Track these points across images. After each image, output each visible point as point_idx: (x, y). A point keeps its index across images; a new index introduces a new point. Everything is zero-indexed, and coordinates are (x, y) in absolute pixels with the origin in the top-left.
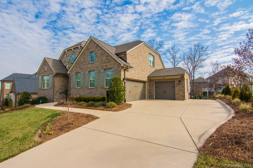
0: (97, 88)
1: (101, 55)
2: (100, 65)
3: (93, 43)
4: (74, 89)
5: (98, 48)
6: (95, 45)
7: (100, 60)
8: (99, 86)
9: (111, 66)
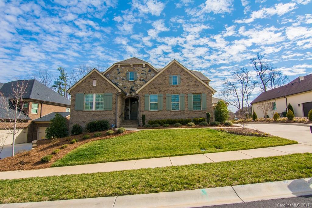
0: (184, 111)
1: (187, 80)
2: (187, 89)
3: (177, 67)
4: (147, 111)
5: (183, 73)
6: (179, 69)
7: (187, 85)
8: (186, 109)
9: (200, 91)
